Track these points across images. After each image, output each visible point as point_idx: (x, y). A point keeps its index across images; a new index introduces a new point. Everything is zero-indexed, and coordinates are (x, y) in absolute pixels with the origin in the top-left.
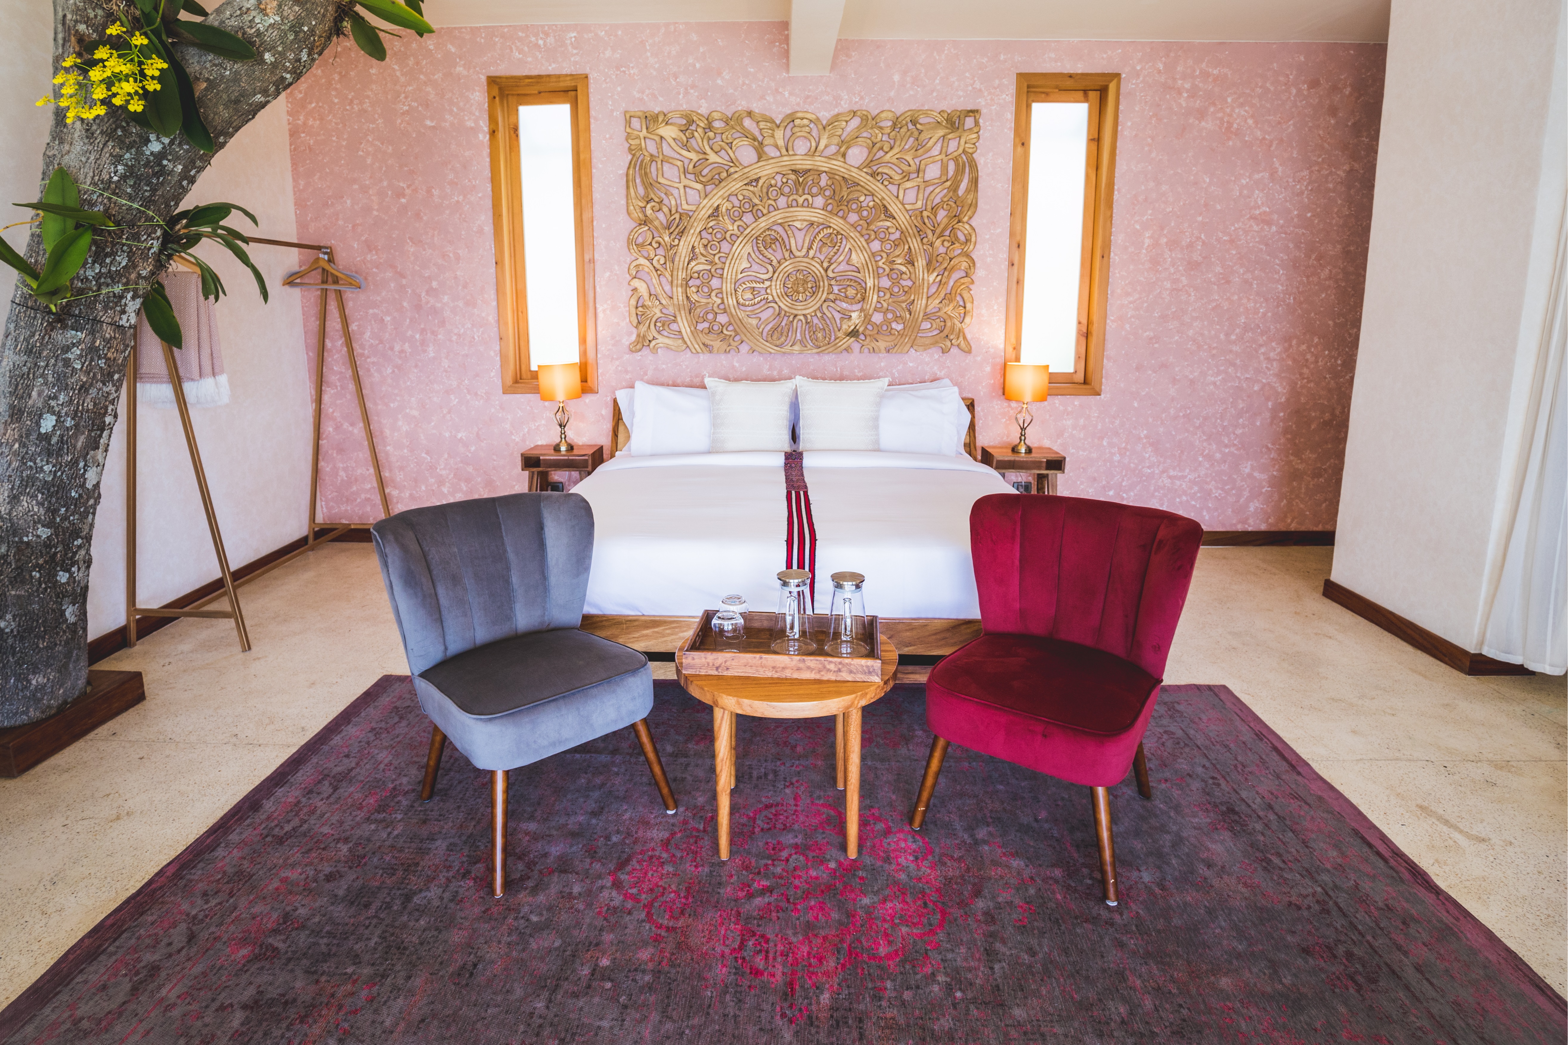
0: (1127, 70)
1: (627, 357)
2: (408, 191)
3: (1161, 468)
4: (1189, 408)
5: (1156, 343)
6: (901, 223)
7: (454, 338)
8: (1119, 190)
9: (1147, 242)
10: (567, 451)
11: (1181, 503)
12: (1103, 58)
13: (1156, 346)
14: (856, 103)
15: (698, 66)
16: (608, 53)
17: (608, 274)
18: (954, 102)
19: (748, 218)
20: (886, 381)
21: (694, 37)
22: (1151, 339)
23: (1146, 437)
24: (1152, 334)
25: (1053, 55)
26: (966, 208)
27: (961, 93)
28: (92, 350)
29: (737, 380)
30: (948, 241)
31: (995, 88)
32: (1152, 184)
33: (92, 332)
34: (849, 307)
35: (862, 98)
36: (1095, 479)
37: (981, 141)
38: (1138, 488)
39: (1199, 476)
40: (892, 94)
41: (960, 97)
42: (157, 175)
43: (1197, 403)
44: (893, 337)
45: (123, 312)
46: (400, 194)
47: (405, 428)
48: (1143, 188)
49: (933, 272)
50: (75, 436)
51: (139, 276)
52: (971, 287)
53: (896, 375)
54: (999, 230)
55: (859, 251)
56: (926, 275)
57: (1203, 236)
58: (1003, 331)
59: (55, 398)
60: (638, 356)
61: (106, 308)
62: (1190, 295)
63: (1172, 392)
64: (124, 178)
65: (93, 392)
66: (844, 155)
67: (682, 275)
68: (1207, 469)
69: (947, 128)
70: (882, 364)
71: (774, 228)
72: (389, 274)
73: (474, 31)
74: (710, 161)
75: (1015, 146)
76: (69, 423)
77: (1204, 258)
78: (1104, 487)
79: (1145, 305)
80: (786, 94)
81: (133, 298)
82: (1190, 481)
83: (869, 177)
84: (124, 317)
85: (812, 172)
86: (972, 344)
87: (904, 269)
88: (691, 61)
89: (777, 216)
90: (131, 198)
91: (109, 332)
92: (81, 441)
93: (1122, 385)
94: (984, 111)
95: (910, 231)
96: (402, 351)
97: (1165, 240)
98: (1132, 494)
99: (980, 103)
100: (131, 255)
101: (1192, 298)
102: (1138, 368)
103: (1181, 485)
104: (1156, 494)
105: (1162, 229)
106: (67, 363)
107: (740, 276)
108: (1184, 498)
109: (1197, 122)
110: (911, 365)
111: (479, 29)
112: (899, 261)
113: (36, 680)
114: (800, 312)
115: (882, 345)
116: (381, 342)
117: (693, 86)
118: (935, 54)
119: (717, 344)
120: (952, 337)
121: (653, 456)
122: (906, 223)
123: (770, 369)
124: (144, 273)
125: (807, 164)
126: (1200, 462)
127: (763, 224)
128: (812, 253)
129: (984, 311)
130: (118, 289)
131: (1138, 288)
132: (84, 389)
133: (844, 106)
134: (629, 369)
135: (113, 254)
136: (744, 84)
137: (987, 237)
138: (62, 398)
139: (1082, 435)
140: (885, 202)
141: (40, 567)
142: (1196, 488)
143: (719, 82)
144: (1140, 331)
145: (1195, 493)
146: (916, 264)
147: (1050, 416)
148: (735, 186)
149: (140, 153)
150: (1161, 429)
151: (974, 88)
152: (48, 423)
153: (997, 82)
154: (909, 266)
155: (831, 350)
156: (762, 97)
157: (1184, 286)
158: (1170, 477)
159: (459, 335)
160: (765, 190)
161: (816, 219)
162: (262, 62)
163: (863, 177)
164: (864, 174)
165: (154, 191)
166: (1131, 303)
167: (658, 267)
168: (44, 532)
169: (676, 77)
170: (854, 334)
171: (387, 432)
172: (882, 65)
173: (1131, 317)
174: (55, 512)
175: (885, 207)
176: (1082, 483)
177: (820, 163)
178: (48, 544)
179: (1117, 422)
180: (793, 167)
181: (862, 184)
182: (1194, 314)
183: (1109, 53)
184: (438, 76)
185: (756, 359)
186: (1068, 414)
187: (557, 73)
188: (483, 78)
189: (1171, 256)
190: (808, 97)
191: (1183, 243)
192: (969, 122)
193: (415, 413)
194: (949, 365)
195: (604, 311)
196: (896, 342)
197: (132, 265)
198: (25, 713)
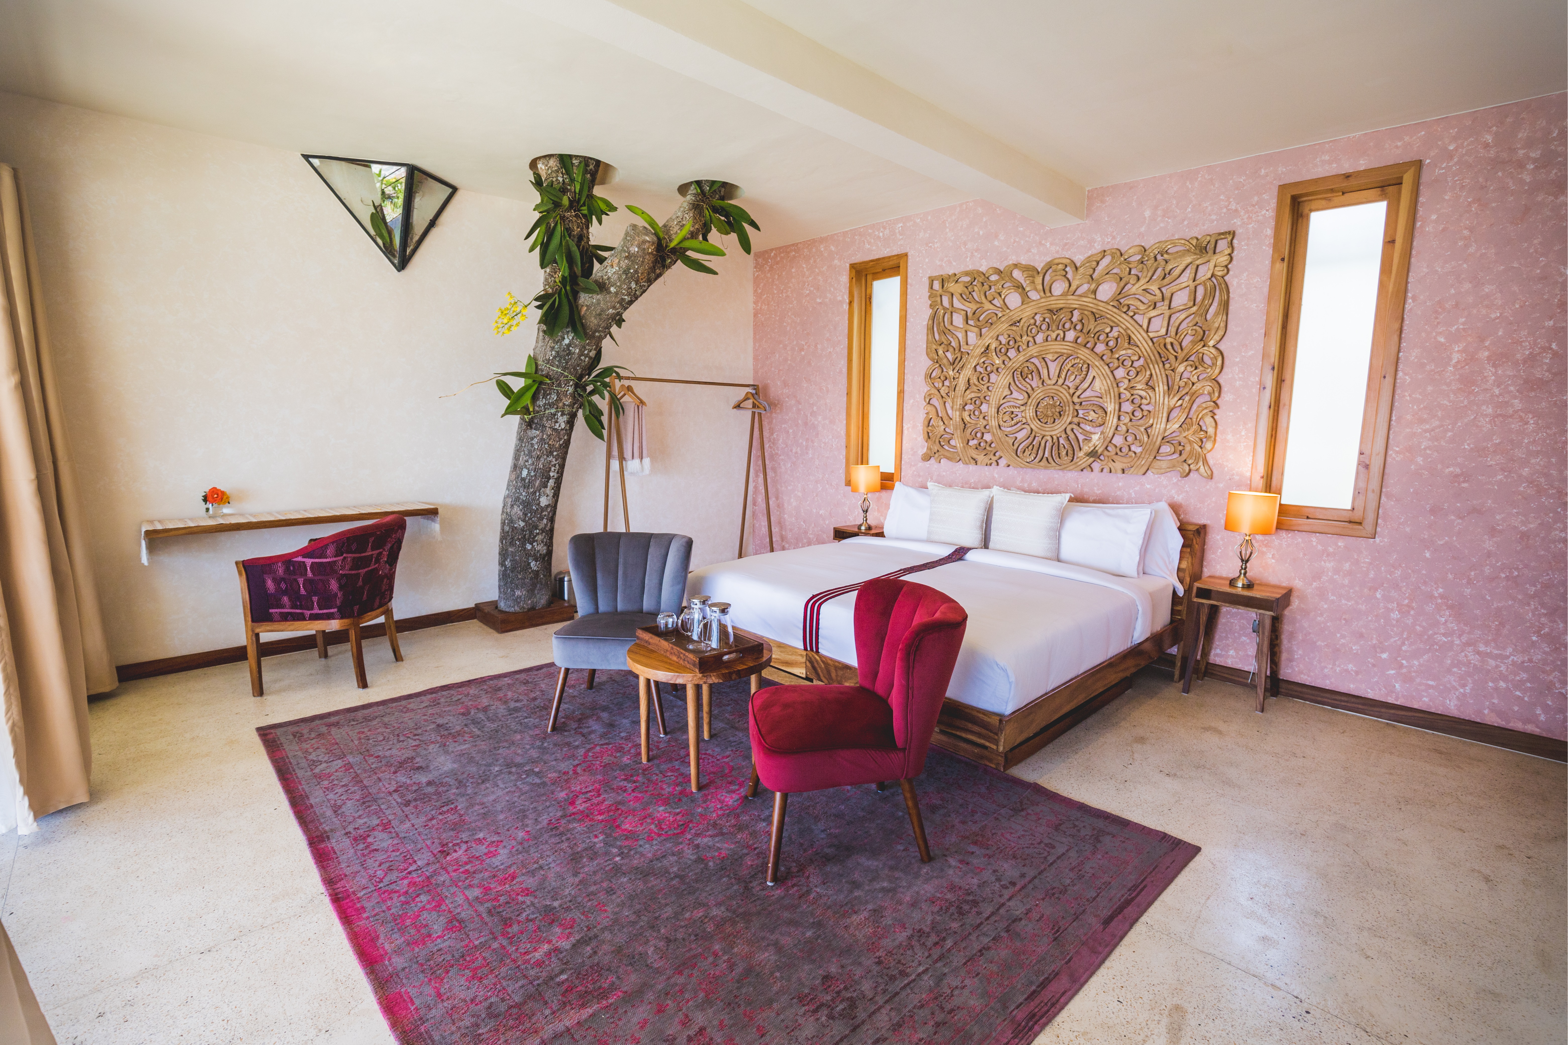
0: (1432, 154)
1: (921, 464)
2: (805, 347)
3: (1464, 638)
4: (1517, 569)
5: (1464, 482)
6: (1143, 350)
7: (823, 445)
8: (1414, 298)
9: (1456, 357)
10: (866, 530)
11: (1496, 689)
12: (1397, 147)
13: (1465, 485)
14: (1108, 242)
15: (981, 233)
16: (921, 234)
17: (912, 401)
18: (1205, 227)
19: (1012, 353)
20: (1067, 496)
21: (980, 210)
22: (1457, 476)
23: (1441, 596)
24: (1458, 470)
25: (1327, 158)
26: (1213, 332)
27: (1214, 217)
28: (542, 439)
29: (950, 486)
30: (1191, 366)
31: (1254, 206)
32: (1467, 286)
33: (542, 432)
34: (1092, 430)
35: (1114, 238)
36: (1361, 636)
37: (1234, 262)
38: (1426, 657)
39: (1530, 661)
40: (1143, 229)
41: (1213, 221)
42: (568, 355)
43: (1533, 564)
44: (1130, 460)
45: (557, 422)
46: (802, 349)
47: (794, 504)
48: (1453, 291)
49: (1174, 396)
50: (535, 480)
51: (564, 404)
52: (1216, 411)
53: (1133, 495)
54: (1250, 353)
55: (1102, 378)
56: (1166, 399)
57: (1554, 346)
58: (1251, 458)
59: (527, 461)
60: (927, 464)
61: (547, 420)
62: (1527, 423)
63: (1489, 545)
64: (555, 357)
65: (542, 460)
66: (1095, 292)
67: (959, 401)
68: (1545, 653)
69: (1195, 254)
70: (1120, 484)
71: (1032, 360)
72: (793, 402)
73: (845, 234)
74: (986, 308)
75: (1273, 263)
76: (533, 474)
77: (1555, 374)
78: (1374, 647)
79: (1449, 434)
80: (1048, 245)
81: (562, 415)
82: (1514, 663)
83: (1115, 310)
84: (557, 425)
85: (1064, 310)
86: (1214, 471)
87: (1143, 393)
88: (976, 230)
89: (1033, 350)
90: (558, 367)
91: (549, 432)
92: (538, 483)
93: (1408, 529)
94: (1239, 231)
95: (1153, 358)
96: (796, 453)
97: (1486, 354)
98: (1416, 662)
99: (1236, 223)
100: (558, 394)
101: (1531, 427)
102: (1433, 511)
103: (1497, 666)
104: (1455, 670)
105: (1482, 340)
106: (532, 445)
107: (1002, 402)
108: (1502, 684)
109: (1551, 198)
110: (1148, 486)
111: (847, 232)
112: (1139, 386)
113: (518, 593)
114: (1047, 433)
115: (1118, 466)
116: (787, 446)
117: (977, 250)
118: (1188, 183)
119: (980, 458)
120: (1190, 462)
121: (897, 539)
122: (1148, 350)
123: (1023, 481)
124: (567, 403)
125: (1061, 304)
126: (1533, 642)
127: (1022, 358)
128: (1061, 381)
129: (1229, 437)
130: (553, 411)
131: (1439, 414)
132: (538, 458)
133: (1098, 248)
134: (921, 474)
135: (550, 394)
136: (1015, 241)
137: (1238, 360)
138: (530, 461)
139: (1346, 582)
140: (1129, 332)
141: (519, 540)
142: (1524, 676)
143: (996, 243)
144: (1439, 466)
145: (1522, 682)
146: (1157, 389)
147: (1305, 555)
148: (1003, 327)
149: (561, 345)
150: (1468, 591)
151: (1228, 210)
152: (525, 473)
153: (1256, 198)
154: (1150, 392)
155: (1071, 468)
156: (1029, 251)
157: (1516, 412)
158: (1479, 653)
159: (825, 443)
160: (1025, 329)
161: (1065, 351)
162: (610, 292)
163: (1111, 311)
164: (1110, 308)
165: (567, 363)
166: (1426, 431)
167: (944, 395)
168: (522, 524)
169: (965, 244)
170: (1094, 454)
171: (786, 505)
172: (1134, 204)
173: (1425, 449)
174: (526, 515)
175: (1130, 337)
176: (1343, 636)
177: (1073, 302)
178: (523, 530)
179: (1398, 573)
180: (1049, 307)
181: (1108, 316)
182: (1533, 448)
183: (1407, 139)
184: (825, 268)
185: (1011, 471)
186: (1328, 555)
187: (890, 255)
188: (848, 265)
189: (1495, 374)
190: (1066, 244)
191: (1518, 356)
192: (1222, 245)
193: (800, 494)
194: (1188, 489)
195: (908, 429)
196: (1132, 464)
197: (559, 399)
198: (514, 607)
